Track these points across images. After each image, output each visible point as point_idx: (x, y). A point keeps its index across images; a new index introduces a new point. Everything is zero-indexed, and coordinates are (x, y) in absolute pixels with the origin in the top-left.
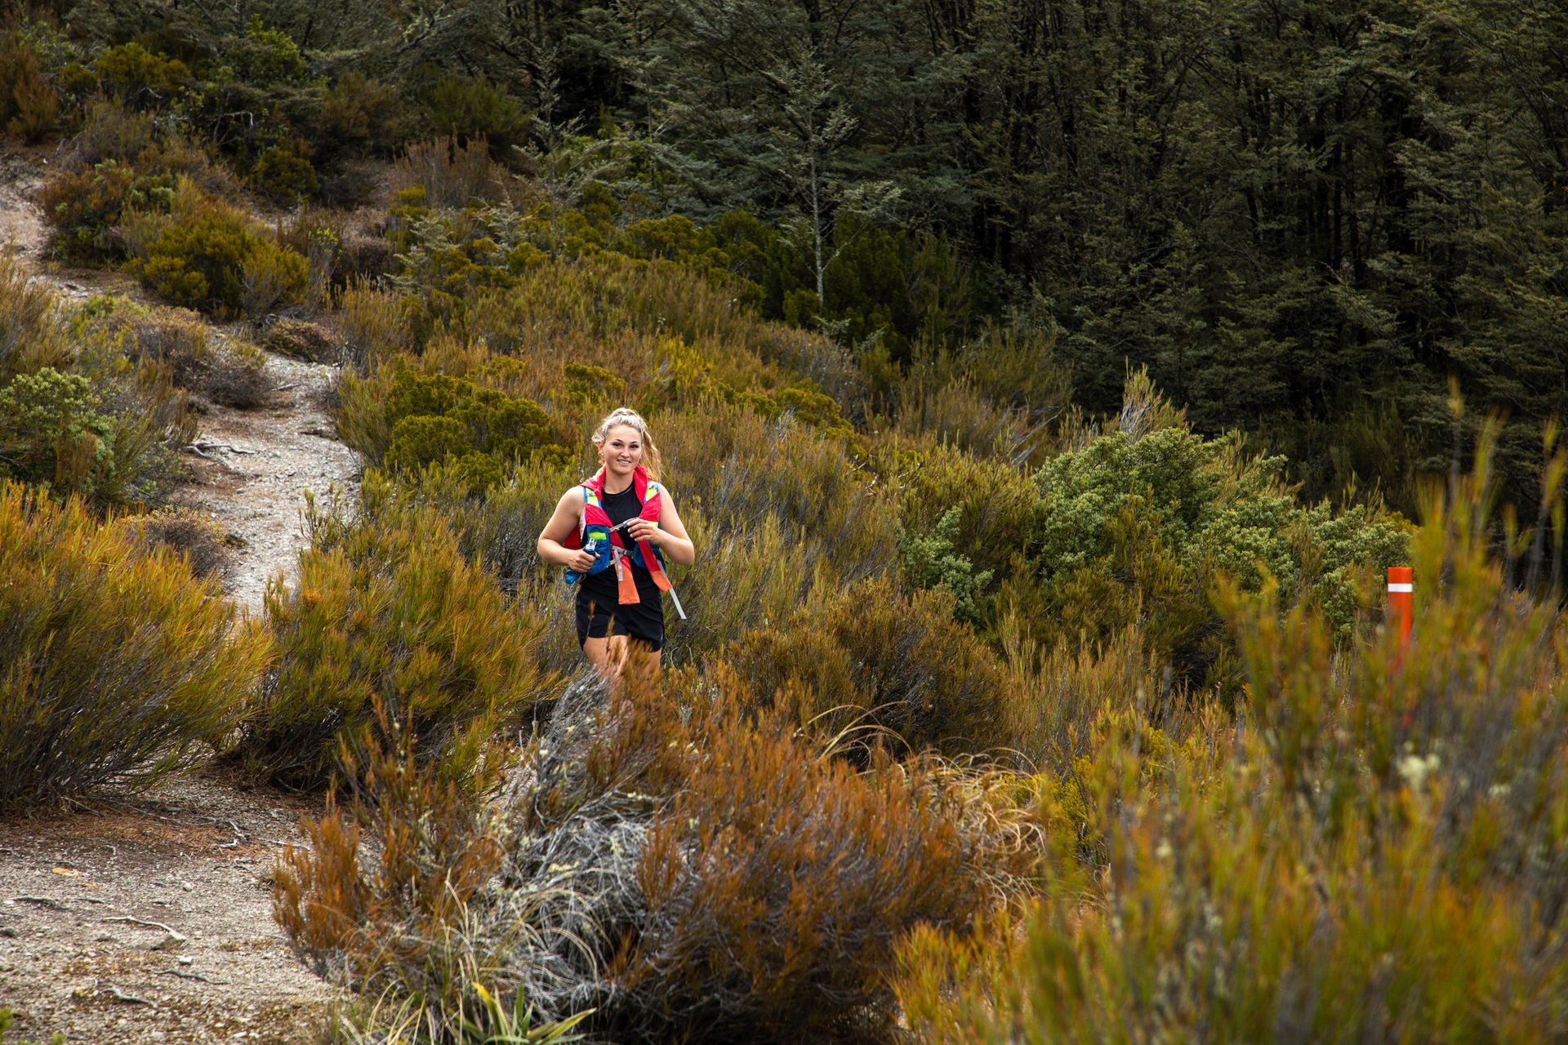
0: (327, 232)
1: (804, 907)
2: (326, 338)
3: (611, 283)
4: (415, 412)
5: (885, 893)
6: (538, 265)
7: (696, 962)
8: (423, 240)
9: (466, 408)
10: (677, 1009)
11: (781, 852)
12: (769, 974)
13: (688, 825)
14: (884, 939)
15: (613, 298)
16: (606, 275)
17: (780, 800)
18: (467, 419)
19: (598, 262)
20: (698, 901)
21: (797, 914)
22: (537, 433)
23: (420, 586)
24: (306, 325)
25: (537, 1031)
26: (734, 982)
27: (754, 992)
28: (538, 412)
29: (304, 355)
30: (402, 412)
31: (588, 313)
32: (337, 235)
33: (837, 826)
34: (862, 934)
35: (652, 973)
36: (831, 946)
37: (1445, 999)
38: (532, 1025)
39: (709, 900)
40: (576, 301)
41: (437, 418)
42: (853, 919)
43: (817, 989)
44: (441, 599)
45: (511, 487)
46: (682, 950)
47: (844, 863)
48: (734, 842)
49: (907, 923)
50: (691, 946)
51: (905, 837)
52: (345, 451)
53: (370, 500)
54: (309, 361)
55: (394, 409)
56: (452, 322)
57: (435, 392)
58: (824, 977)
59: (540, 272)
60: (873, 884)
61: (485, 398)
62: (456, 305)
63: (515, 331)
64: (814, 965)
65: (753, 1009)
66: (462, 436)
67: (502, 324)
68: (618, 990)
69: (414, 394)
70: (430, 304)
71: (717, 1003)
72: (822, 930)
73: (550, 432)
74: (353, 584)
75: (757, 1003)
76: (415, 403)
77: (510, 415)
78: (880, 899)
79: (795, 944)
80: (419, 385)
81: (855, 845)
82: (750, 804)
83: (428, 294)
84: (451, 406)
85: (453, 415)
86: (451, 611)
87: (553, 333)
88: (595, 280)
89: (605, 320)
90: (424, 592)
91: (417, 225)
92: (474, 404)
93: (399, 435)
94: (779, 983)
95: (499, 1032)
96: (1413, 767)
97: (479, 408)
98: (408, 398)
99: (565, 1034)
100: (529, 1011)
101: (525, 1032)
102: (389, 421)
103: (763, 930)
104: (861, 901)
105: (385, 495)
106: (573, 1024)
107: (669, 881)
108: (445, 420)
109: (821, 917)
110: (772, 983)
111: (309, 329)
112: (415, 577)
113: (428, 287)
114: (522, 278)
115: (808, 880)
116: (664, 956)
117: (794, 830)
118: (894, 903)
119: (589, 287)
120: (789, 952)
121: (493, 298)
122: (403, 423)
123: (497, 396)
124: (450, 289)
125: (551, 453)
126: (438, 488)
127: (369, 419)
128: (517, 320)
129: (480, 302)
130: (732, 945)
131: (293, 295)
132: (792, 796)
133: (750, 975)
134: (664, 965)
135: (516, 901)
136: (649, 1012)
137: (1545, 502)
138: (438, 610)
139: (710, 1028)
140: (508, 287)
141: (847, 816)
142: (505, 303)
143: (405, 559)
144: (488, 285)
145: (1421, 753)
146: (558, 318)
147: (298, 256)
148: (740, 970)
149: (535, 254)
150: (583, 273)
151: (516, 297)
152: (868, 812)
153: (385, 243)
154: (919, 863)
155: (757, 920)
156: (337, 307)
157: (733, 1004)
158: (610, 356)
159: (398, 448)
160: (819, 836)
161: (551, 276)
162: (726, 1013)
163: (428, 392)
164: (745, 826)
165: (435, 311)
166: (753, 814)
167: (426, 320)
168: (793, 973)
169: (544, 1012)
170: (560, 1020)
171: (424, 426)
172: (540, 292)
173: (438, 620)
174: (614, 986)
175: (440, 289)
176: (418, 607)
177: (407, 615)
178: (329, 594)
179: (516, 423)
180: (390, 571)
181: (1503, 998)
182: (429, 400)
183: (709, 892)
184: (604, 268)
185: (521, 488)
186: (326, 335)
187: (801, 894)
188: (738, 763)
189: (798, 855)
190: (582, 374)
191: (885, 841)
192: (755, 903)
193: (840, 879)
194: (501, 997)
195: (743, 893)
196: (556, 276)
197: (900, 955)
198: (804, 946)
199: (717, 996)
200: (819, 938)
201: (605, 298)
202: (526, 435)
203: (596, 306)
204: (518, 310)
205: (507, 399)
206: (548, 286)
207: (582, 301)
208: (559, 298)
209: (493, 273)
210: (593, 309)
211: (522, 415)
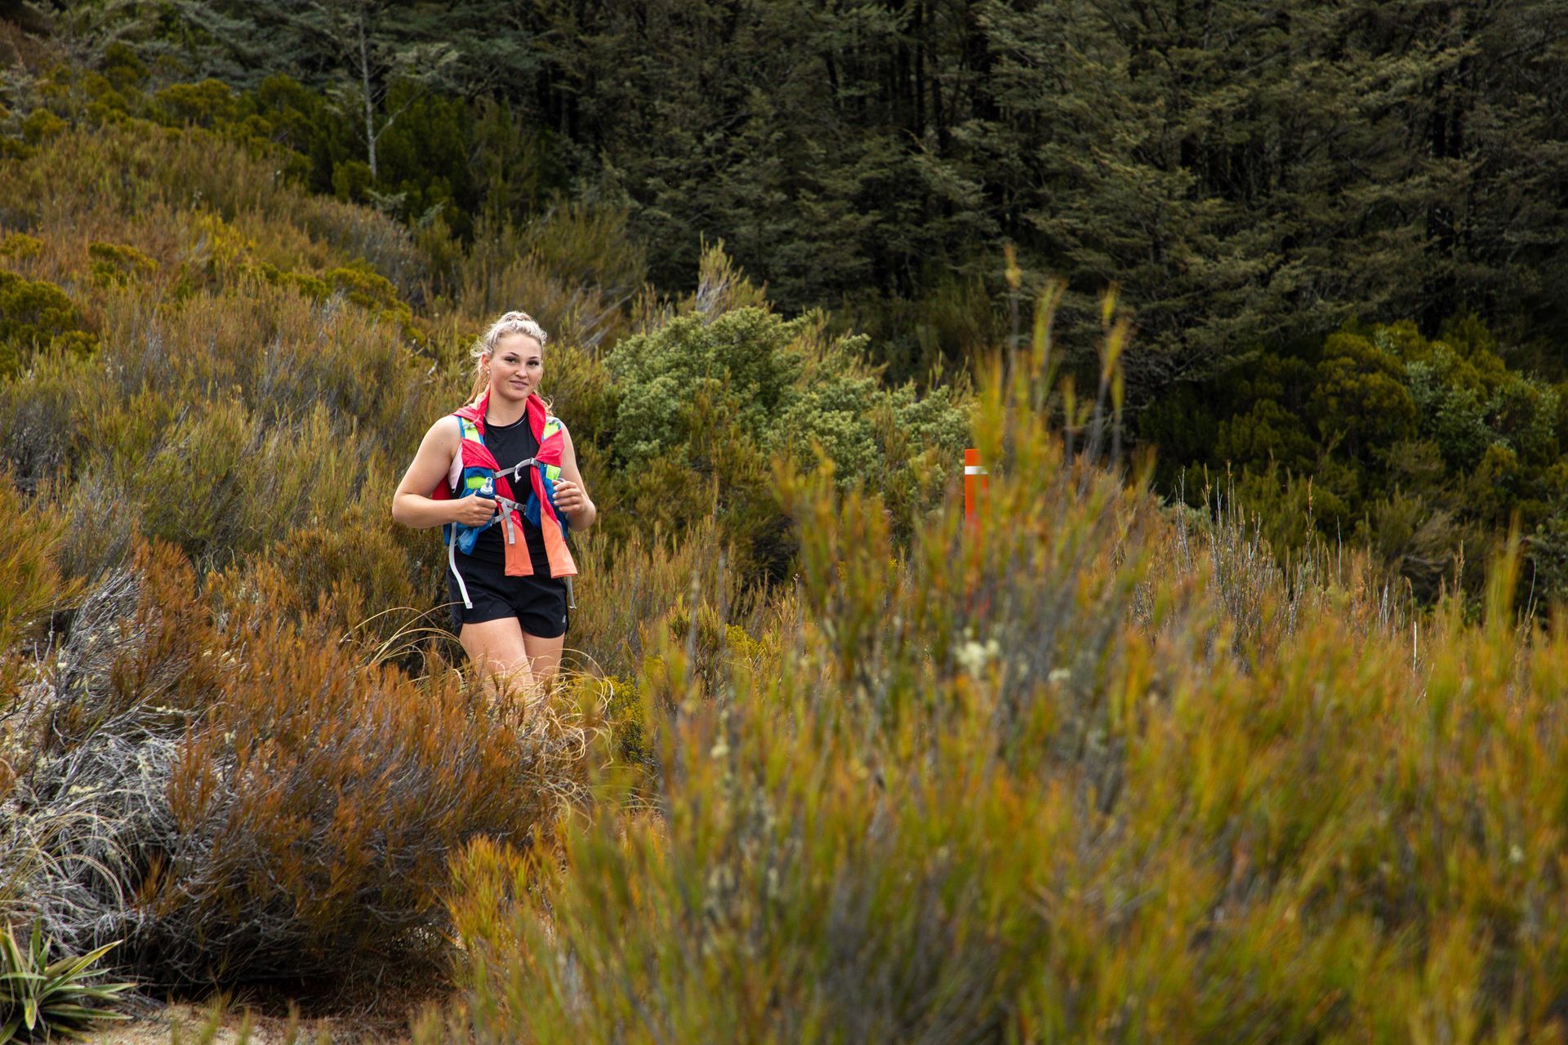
1: (351, 824)
3: (139, 154)
5: (440, 806)
6: (56, 133)
7: (233, 886)
10: (213, 938)
11: (326, 765)
12: (313, 897)
13: (223, 740)
14: (439, 854)
15: (143, 170)
16: (133, 145)
17: (325, 710)
19: (124, 130)
20: (234, 821)
21: (344, 831)
22: (58, 319)
25: (56, 966)
26: (275, 906)
27: (297, 916)
28: (59, 295)
31: (115, 186)
33: (387, 736)
34: (416, 851)
35: (184, 900)
36: (381, 864)
37: (1001, 889)
38: (50, 960)
39: (245, 820)
40: (100, 174)
42: (405, 835)
43: (367, 911)
45: (29, 378)
46: (218, 874)
47: (395, 776)
48: (274, 756)
49: (464, 838)
50: (227, 870)
51: (461, 746)
58: (374, 897)
59: (58, 142)
60: (427, 798)
63: (32, 206)
64: (363, 885)
65: (296, 934)
67: (17, 198)
68: (147, 919)
71: (258, 929)
72: (371, 848)
73: (73, 317)
75: (301, 928)
77: (26, 299)
78: (434, 812)
79: (343, 863)
81: (407, 756)
82: (291, 716)
87: (75, 209)
88: (121, 151)
89: (134, 194)
94: (325, 905)
95: (14, 969)
96: (973, 654)
99: (88, 968)
100: (48, 945)
101: (42, 968)
103: (307, 850)
104: (413, 815)
106: (97, 957)
107: (202, 800)
109: (370, 833)
110: (316, 907)
114: (39, 148)
115: (356, 795)
116: (198, 881)
117: (340, 741)
118: (448, 817)
119: (114, 158)
120: (335, 872)
123: (11, 278)
125: (74, 340)
128: (34, 195)
130: (273, 868)
132: (337, 705)
133: (293, 898)
134: (198, 890)
135: (32, 828)
136: (182, 942)
137: (1105, 376)
139: (250, 957)
140: (23, 158)
141: (397, 725)
142: (19, 175)
145: (981, 638)
146: (80, 192)
148: (281, 893)
149: (53, 122)
150: (108, 143)
151: (32, 169)
152: (421, 721)
154: (476, 774)
155: (300, 839)
157: (275, 929)
158: (139, 234)
160: (367, 748)
161: (71, 146)
162: (267, 940)
164: (287, 740)
166: (295, 724)
168: (339, 895)
169: (64, 946)
170: (82, 954)
172: (60, 163)
174: (142, 915)
179: (34, 308)
181: (1059, 889)
183: (246, 812)
184: (131, 137)
185: (40, 378)
187: (348, 811)
188: (278, 671)
189: (345, 769)
190: (108, 253)
191: (439, 751)
192: (298, 821)
193: (391, 793)
194: (15, 931)
195: (284, 811)
196: (77, 145)
197: (456, 871)
198: (351, 865)
199: (257, 921)
200: (368, 857)
201: (133, 170)
202: (46, 320)
203: (124, 179)
204: (34, 183)
205: (23, 281)
206: (68, 156)
207: (107, 174)
208: (81, 170)
209: (5, 141)
210: (120, 182)
211: (41, 299)
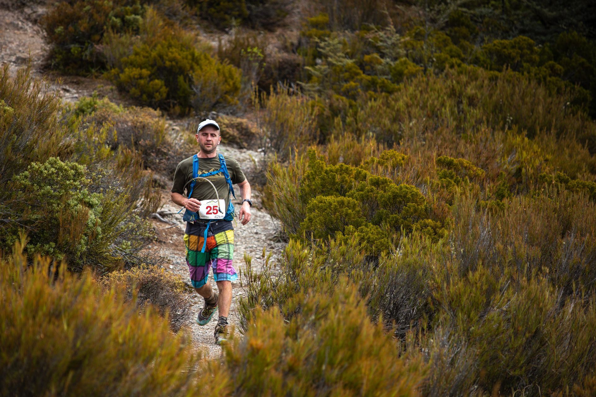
0: (255, 50)
2: (253, 130)
3: (470, 90)
4: (323, 193)
6: (414, 75)
8: (326, 56)
9: (362, 190)
15: (472, 101)
16: (466, 84)
18: (363, 199)
19: (460, 73)
22: (415, 211)
23: (337, 338)
24: (239, 120)
28: (417, 194)
29: (237, 143)
30: (314, 193)
31: (452, 113)
32: (262, 52)
40: (443, 105)
41: (341, 198)
44: (353, 348)
45: (398, 254)
52: (268, 217)
53: (292, 263)
54: (241, 148)
55: (307, 189)
56: (348, 120)
57: (338, 178)
59: (415, 81)
61: (376, 183)
62: (351, 106)
63: (396, 127)
66: (358, 212)
67: (387, 122)
69: (323, 179)
70: (331, 106)
73: (426, 210)
74: (287, 335)
76: (323, 186)
77: (395, 196)
80: (326, 172)
83: (330, 98)
84: (350, 188)
85: (352, 196)
86: (361, 358)
87: (426, 129)
88: (458, 88)
89: (465, 118)
90: (341, 343)
91: (322, 44)
92: (368, 187)
93: (312, 210)
97: (372, 191)
98: (318, 181)
102: (304, 199)
105: (303, 259)
108: (346, 199)
111: (241, 124)
112: (333, 331)
113: (330, 92)
114: (402, 85)
119: (453, 93)
121: (380, 102)
122: (314, 201)
123: (385, 182)
124: (346, 94)
125: (426, 226)
126: (343, 255)
127: (288, 197)
128: (398, 119)
129: (369, 104)
131: (229, 98)
138: (351, 357)
140: (390, 92)
142: (388, 105)
143: (326, 316)
144: (375, 91)
146: (429, 117)
147: (233, 68)
149: (412, 67)
150: (449, 82)
151: (396, 100)
153: (298, 58)
156: (263, 107)
158: (470, 148)
159: (310, 220)
161: (424, 85)
163: (334, 178)
165: (335, 112)
167: (328, 117)
171: (330, 204)
172: (416, 97)
173: (351, 364)
175: (339, 93)
176: (336, 353)
177: (327, 360)
178: (268, 343)
179: (400, 202)
180: (314, 324)
182: (334, 183)
184: (464, 79)
185: (405, 255)
186: (254, 128)
190: (450, 165)
196: (427, 84)
201: (465, 101)
202: (407, 211)
203: (459, 108)
204: (398, 110)
205: (393, 185)
206: (421, 92)
207: (448, 104)
208: (430, 102)
209: (379, 81)
210: (456, 109)
211: (405, 197)
